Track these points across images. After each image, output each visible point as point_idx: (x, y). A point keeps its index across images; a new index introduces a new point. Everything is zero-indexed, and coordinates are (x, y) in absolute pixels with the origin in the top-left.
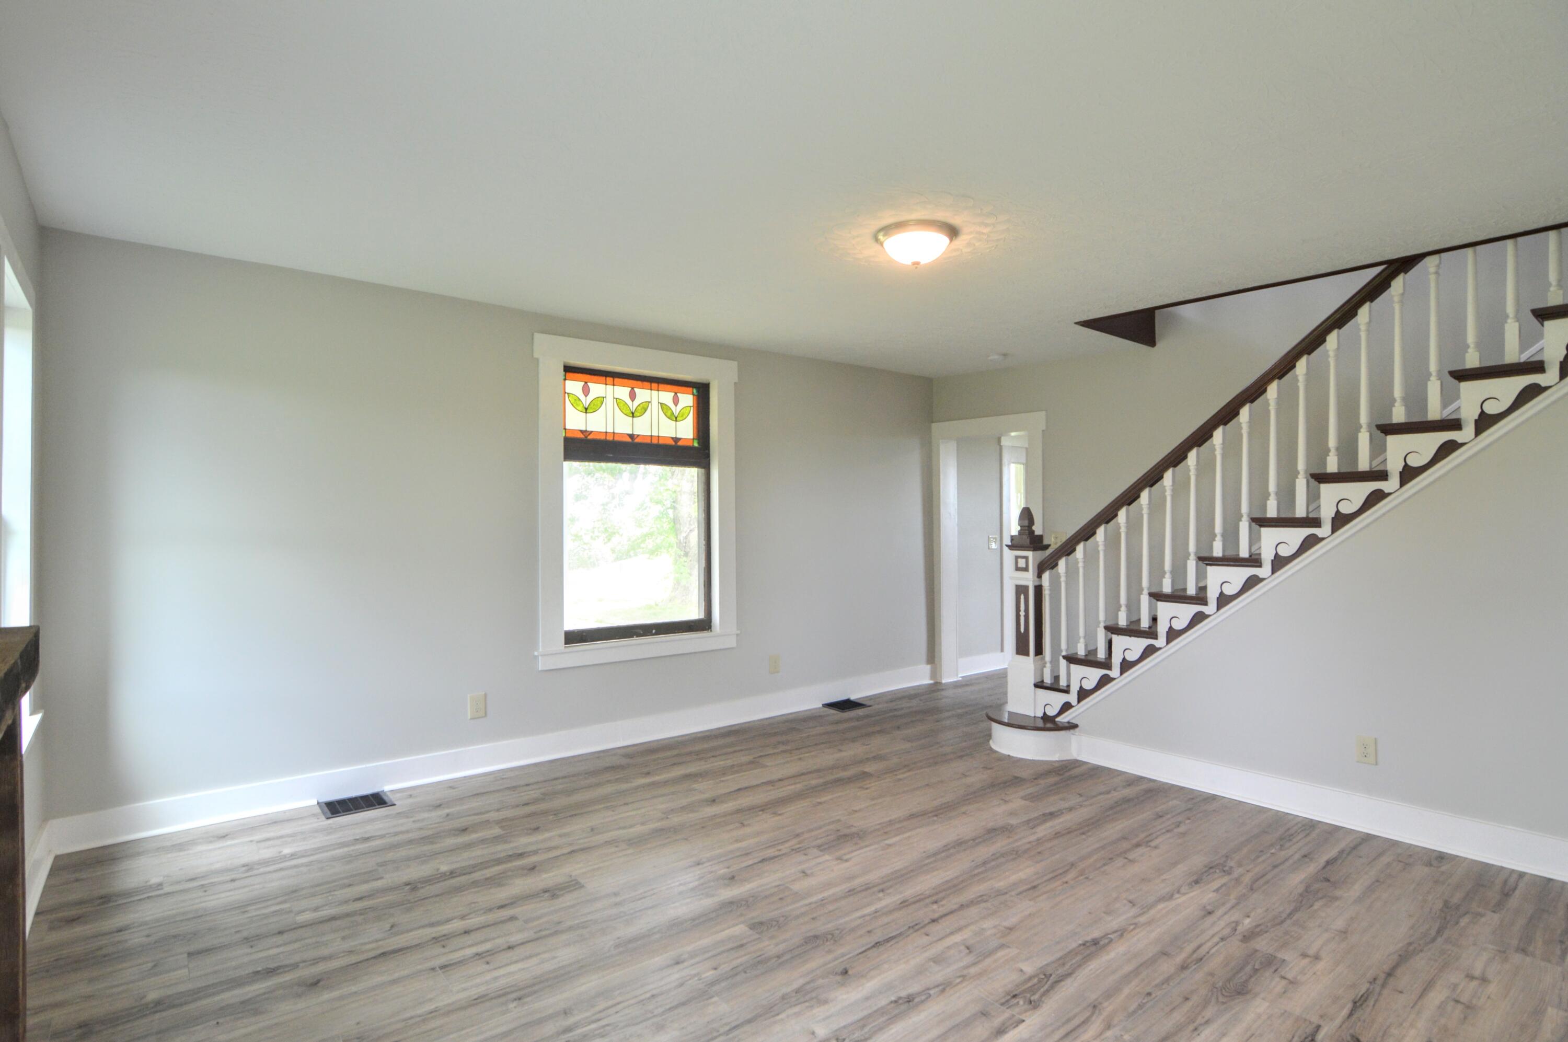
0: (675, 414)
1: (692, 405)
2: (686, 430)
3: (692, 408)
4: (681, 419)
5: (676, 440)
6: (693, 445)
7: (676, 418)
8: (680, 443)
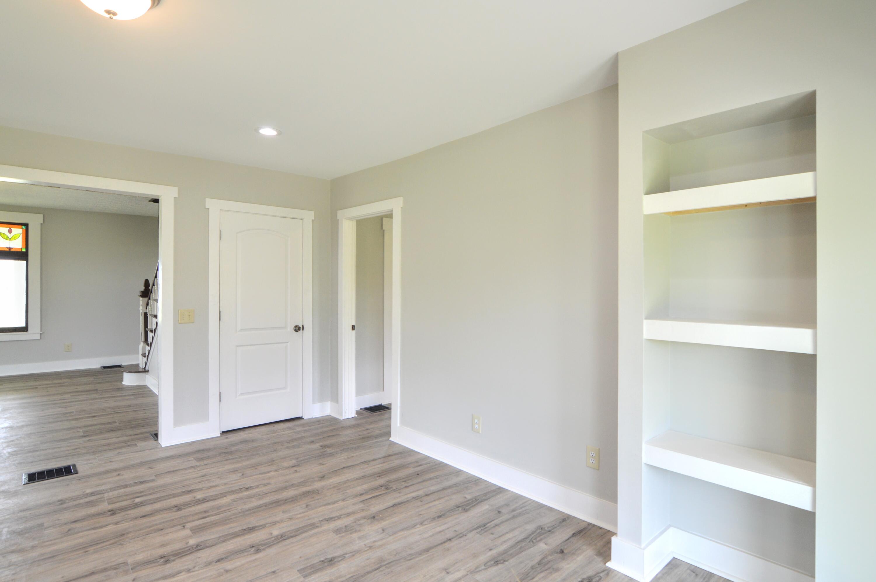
0: (9, 237)
1: (21, 233)
2: (17, 244)
3: (21, 235)
4: (13, 239)
5: (10, 248)
6: (22, 251)
7: (10, 239)
8: (12, 250)
